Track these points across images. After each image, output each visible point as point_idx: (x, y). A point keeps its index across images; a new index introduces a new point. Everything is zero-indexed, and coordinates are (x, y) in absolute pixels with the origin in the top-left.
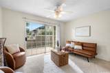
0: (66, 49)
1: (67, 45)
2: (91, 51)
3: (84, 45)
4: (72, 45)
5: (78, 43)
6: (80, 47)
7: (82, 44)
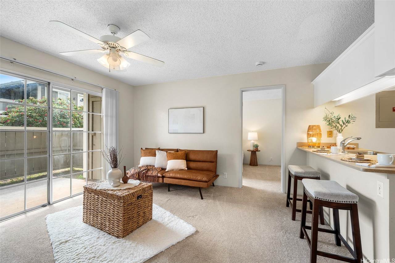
0: (140, 176)
1: (144, 161)
2: (208, 170)
3: (192, 157)
4: (158, 160)
5: (175, 154)
6: (181, 164)
7: (187, 156)
